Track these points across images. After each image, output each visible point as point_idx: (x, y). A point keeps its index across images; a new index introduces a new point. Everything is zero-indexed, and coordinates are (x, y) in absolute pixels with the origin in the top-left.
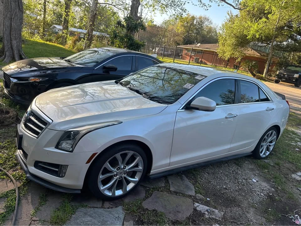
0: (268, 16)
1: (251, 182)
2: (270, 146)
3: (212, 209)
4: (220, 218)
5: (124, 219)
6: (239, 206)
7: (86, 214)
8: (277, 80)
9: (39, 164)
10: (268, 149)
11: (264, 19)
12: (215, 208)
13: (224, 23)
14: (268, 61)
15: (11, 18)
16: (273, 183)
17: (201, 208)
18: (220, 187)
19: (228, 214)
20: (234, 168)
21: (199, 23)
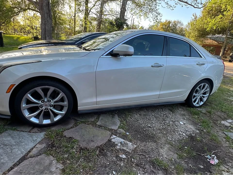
0: (224, 13)
1: (178, 124)
2: (204, 97)
3: (126, 141)
4: (130, 150)
5: (39, 142)
6: (155, 142)
7: (10, 135)
8: (230, 60)
10: (201, 100)
11: (220, 16)
12: (131, 141)
13: (189, 22)
14: (224, 47)
15: (45, 24)
16: (200, 127)
17: (116, 140)
18: (145, 125)
19: (141, 147)
20: (167, 112)
21: (173, 25)
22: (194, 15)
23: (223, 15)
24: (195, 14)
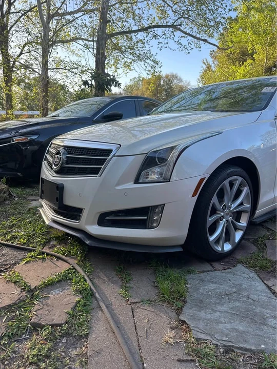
0: (254, 56)
7: (202, 281)
9: (107, 218)
11: (249, 61)
13: (200, 74)
21: (167, 83)
22: (205, 62)
23: (254, 59)
24: (206, 60)
